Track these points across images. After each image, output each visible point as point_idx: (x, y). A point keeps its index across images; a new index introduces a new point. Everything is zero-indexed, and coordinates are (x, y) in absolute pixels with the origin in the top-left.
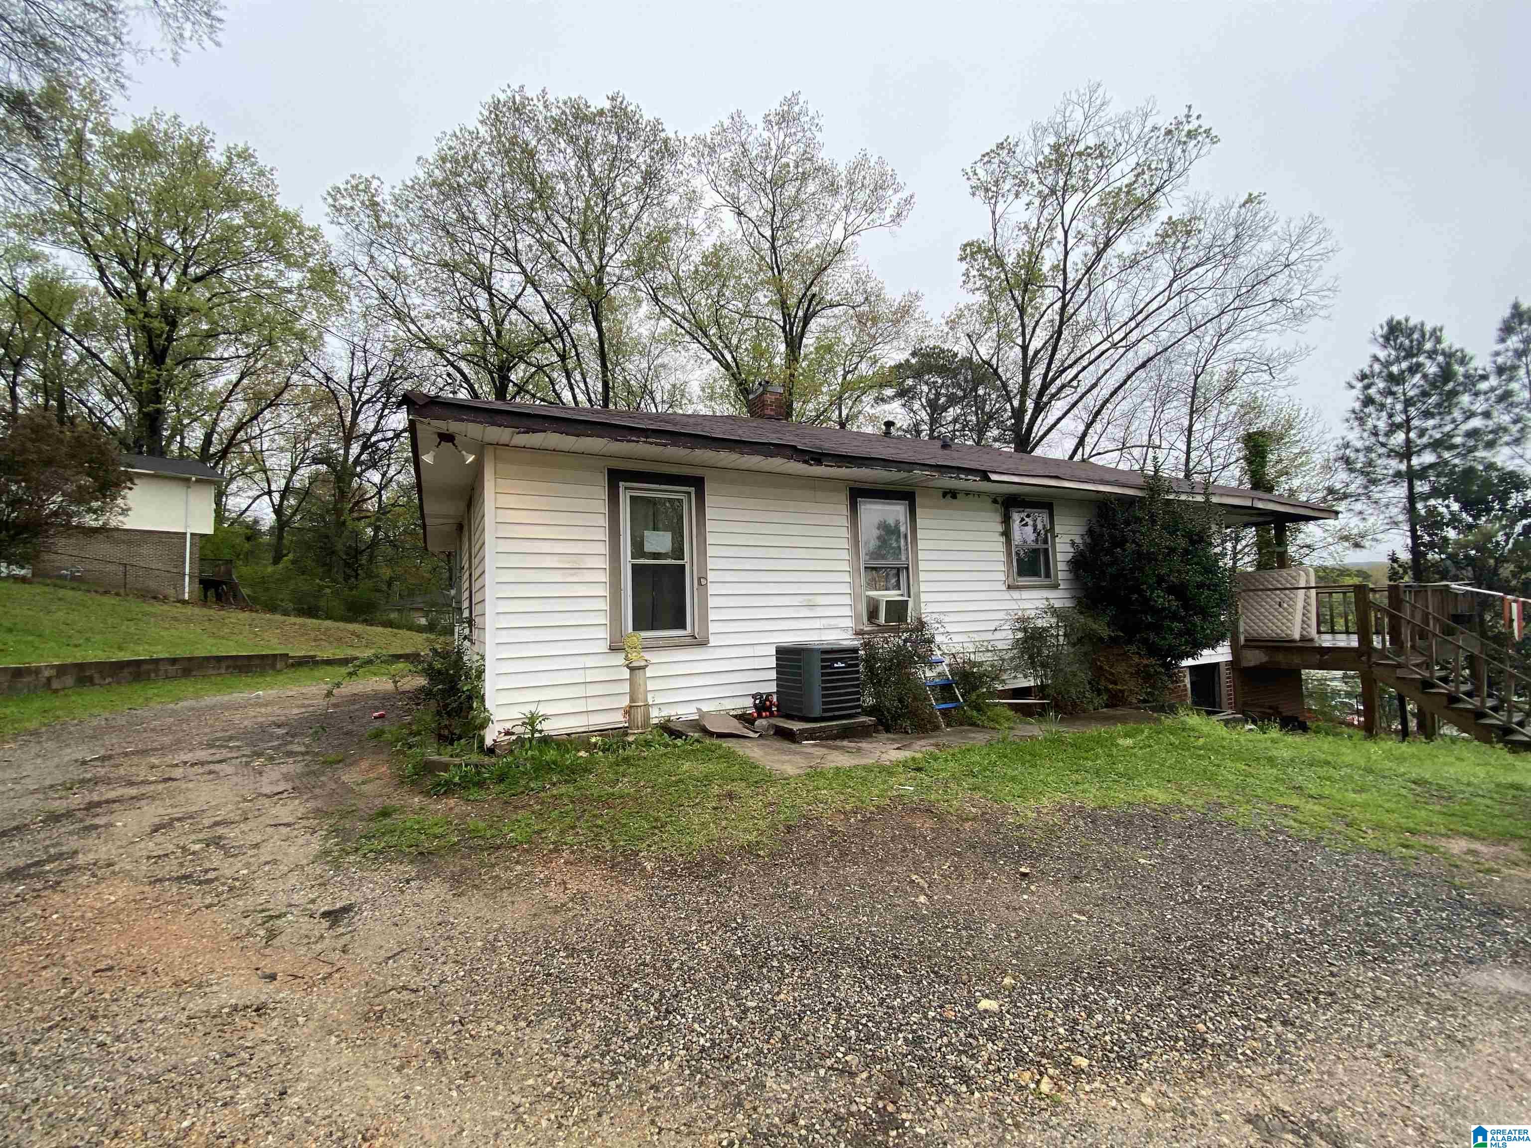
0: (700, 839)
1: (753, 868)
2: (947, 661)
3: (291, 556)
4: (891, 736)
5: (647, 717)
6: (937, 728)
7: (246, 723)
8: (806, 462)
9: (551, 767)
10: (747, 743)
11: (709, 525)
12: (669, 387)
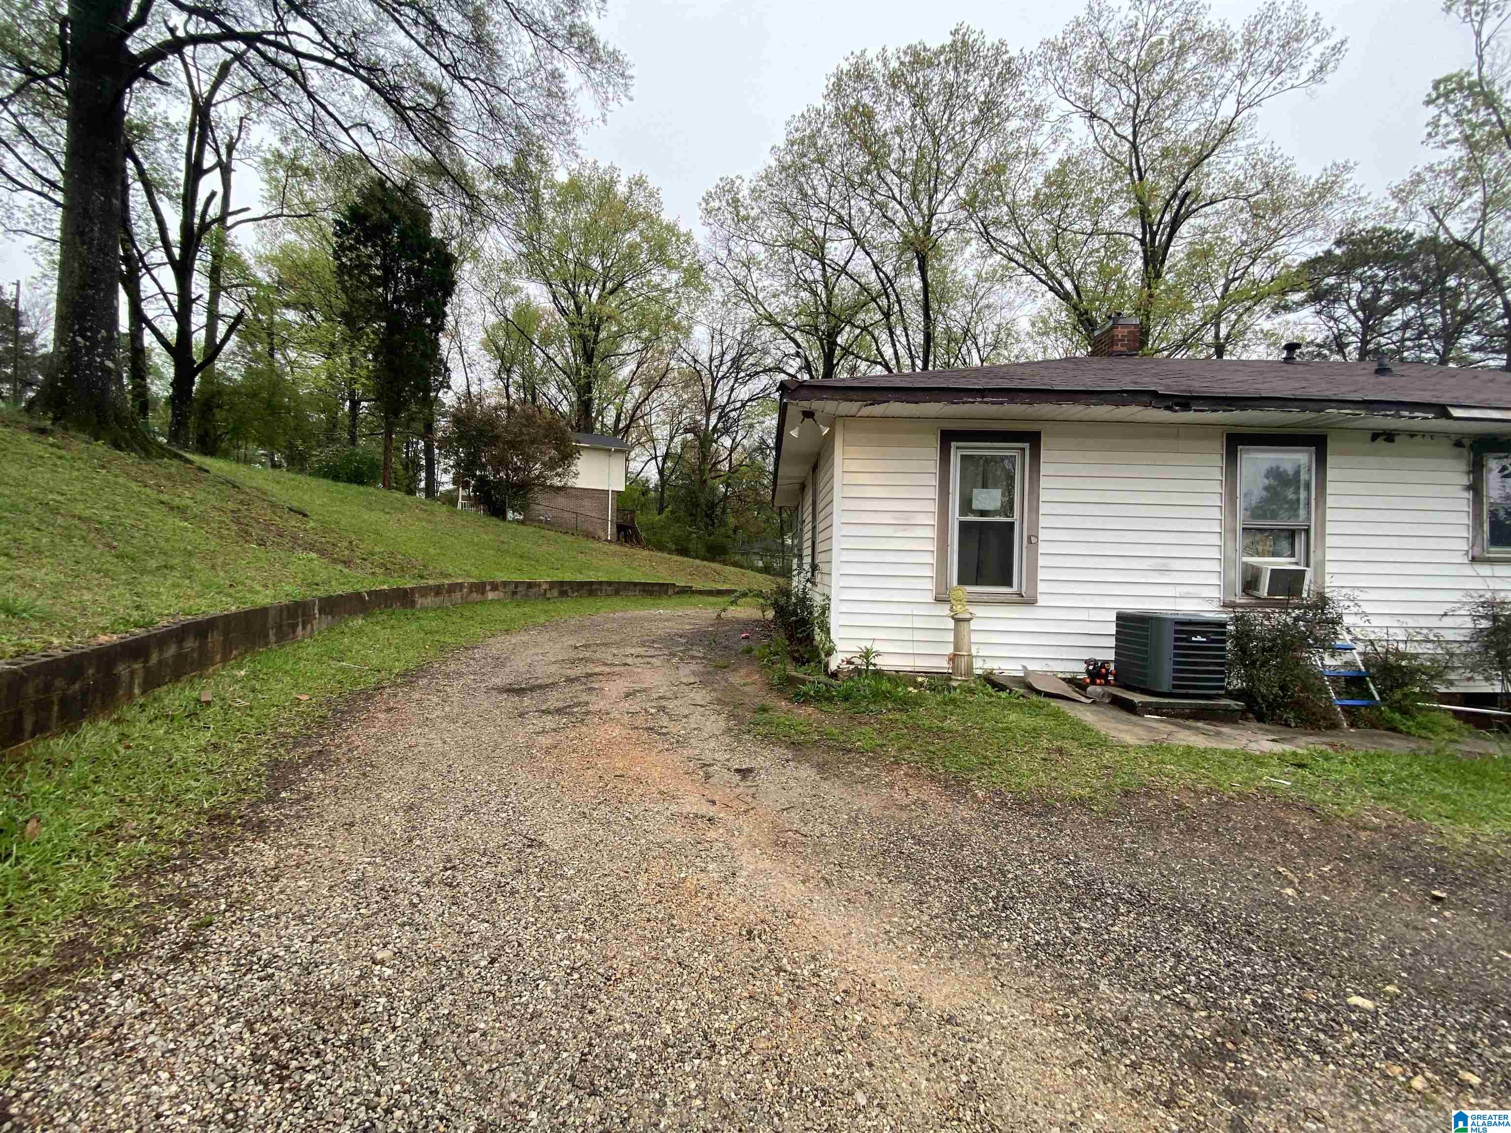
0: (1030, 782)
1: (1086, 819)
2: (1360, 647)
3: (670, 508)
4: (1267, 726)
5: (970, 667)
6: (1334, 726)
7: (659, 632)
8: (1168, 408)
9: (887, 696)
10: (1078, 706)
11: (1044, 482)
12: (994, 328)
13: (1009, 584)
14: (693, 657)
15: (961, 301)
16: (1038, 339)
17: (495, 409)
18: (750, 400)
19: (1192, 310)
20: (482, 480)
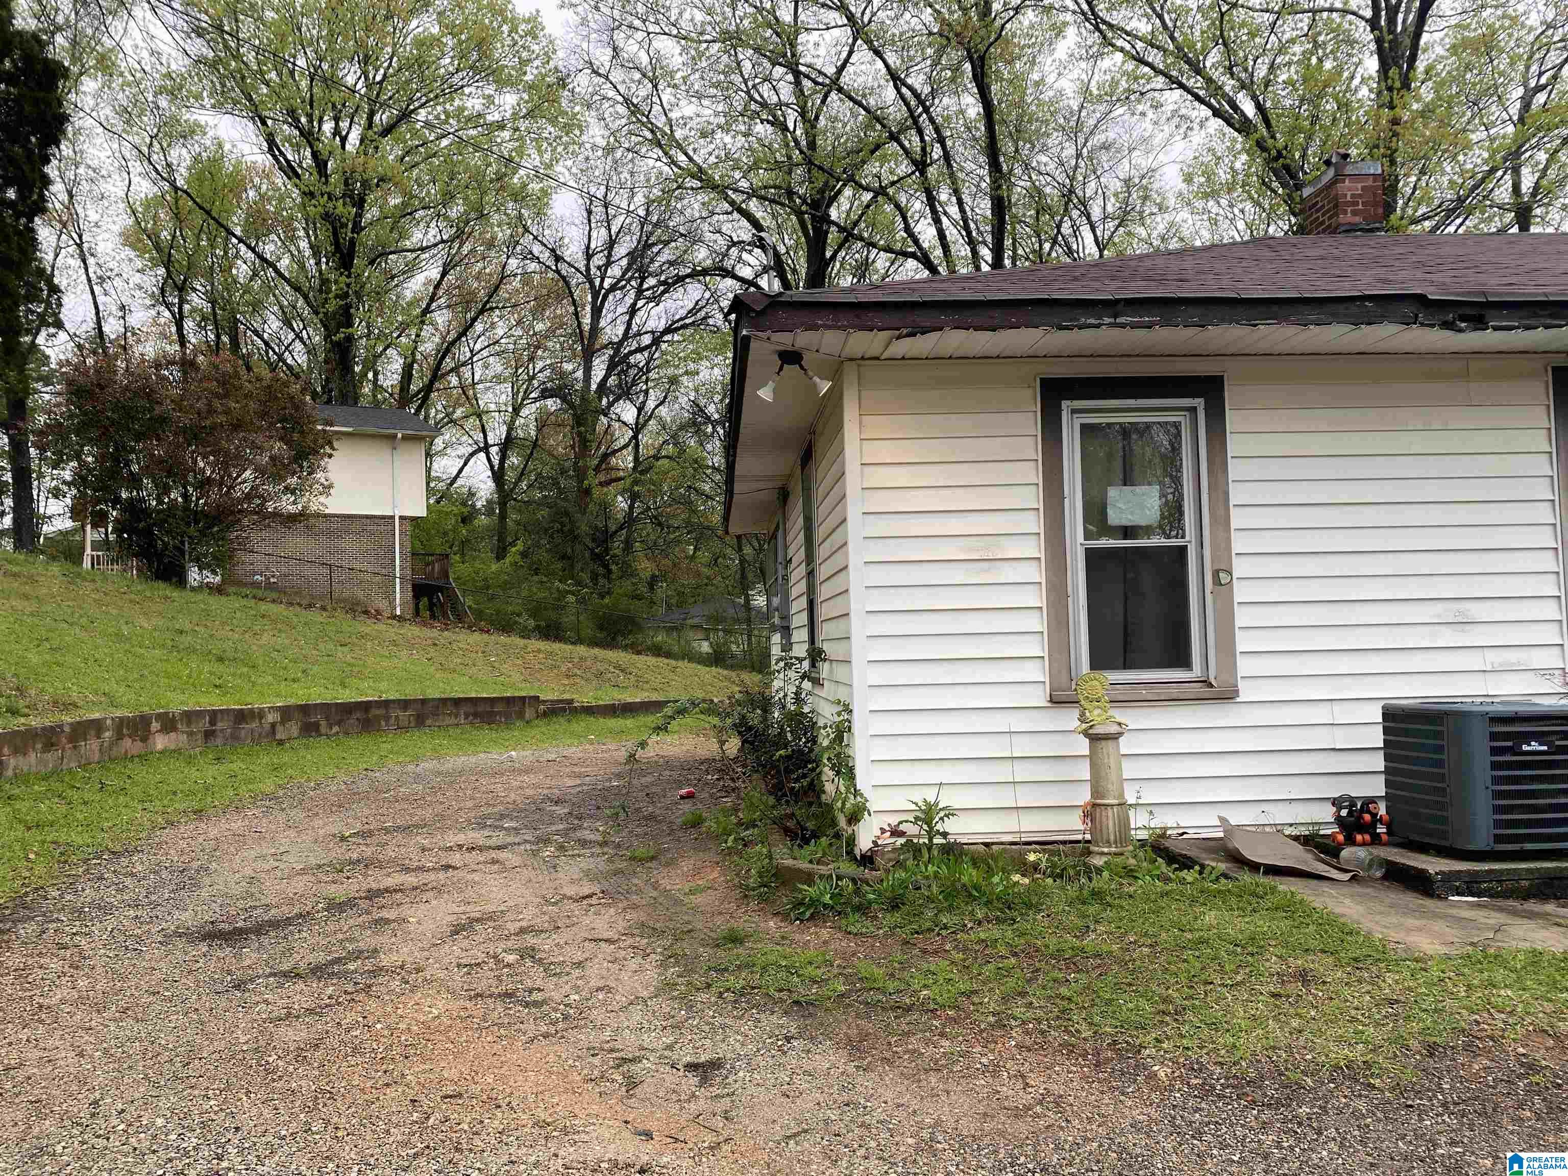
0: (1252, 1042)
1: (1362, 1106)
3: (520, 546)
5: (1124, 824)
7: (513, 796)
8: (1447, 325)
9: (971, 894)
10: (1325, 886)
11: (1235, 469)
12: (1118, 185)
13: (1184, 661)
14: (584, 843)
15: (1055, 138)
16: (1199, 204)
17: (158, 365)
18: (668, 330)
19: (1468, 146)
20: (134, 509)
